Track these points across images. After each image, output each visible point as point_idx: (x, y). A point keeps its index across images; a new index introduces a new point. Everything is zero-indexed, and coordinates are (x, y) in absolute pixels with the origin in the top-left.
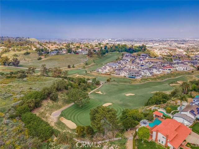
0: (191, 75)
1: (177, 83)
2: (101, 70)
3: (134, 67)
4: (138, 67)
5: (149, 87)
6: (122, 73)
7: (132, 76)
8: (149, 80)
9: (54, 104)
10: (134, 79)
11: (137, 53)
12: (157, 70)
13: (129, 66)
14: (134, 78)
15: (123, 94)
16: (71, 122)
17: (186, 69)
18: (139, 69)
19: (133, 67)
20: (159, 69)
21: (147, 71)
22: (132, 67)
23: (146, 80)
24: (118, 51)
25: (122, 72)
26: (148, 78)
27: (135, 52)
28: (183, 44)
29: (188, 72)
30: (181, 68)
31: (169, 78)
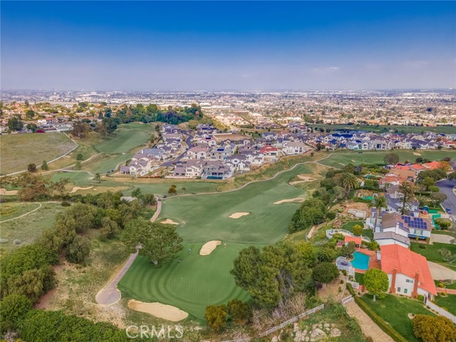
0: (311, 160)
1: (299, 180)
2: (135, 169)
3: (204, 156)
4: (213, 154)
5: (260, 194)
6: (190, 171)
7: (213, 174)
8: (249, 178)
9: (84, 272)
10: (220, 181)
11: (187, 123)
12: (255, 157)
13: (192, 153)
14: (221, 178)
15: (225, 215)
16: (161, 304)
17: (301, 151)
18: (215, 158)
19: (202, 154)
20: (257, 154)
21: (238, 161)
22: (200, 156)
23: (244, 179)
24: (141, 121)
25: (189, 168)
26: (246, 176)
27: (183, 121)
28: (254, 101)
29: (305, 155)
30: (291, 148)
31: (280, 171)
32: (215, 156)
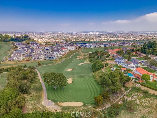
2: (16, 58)
3: (41, 52)
4: (45, 51)
5: (70, 63)
6: (41, 57)
8: (63, 58)
11: (25, 42)
12: (61, 51)
13: (36, 51)
17: (74, 49)
18: (45, 53)
19: (40, 51)
21: (57, 53)
22: (40, 52)
23: (61, 58)
27: (23, 41)
30: (71, 48)
31: (71, 55)
32: (46, 52)
